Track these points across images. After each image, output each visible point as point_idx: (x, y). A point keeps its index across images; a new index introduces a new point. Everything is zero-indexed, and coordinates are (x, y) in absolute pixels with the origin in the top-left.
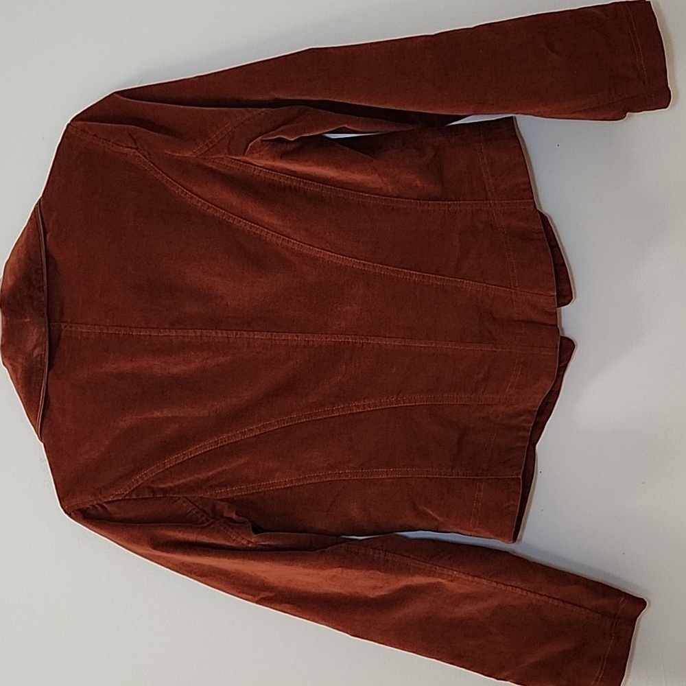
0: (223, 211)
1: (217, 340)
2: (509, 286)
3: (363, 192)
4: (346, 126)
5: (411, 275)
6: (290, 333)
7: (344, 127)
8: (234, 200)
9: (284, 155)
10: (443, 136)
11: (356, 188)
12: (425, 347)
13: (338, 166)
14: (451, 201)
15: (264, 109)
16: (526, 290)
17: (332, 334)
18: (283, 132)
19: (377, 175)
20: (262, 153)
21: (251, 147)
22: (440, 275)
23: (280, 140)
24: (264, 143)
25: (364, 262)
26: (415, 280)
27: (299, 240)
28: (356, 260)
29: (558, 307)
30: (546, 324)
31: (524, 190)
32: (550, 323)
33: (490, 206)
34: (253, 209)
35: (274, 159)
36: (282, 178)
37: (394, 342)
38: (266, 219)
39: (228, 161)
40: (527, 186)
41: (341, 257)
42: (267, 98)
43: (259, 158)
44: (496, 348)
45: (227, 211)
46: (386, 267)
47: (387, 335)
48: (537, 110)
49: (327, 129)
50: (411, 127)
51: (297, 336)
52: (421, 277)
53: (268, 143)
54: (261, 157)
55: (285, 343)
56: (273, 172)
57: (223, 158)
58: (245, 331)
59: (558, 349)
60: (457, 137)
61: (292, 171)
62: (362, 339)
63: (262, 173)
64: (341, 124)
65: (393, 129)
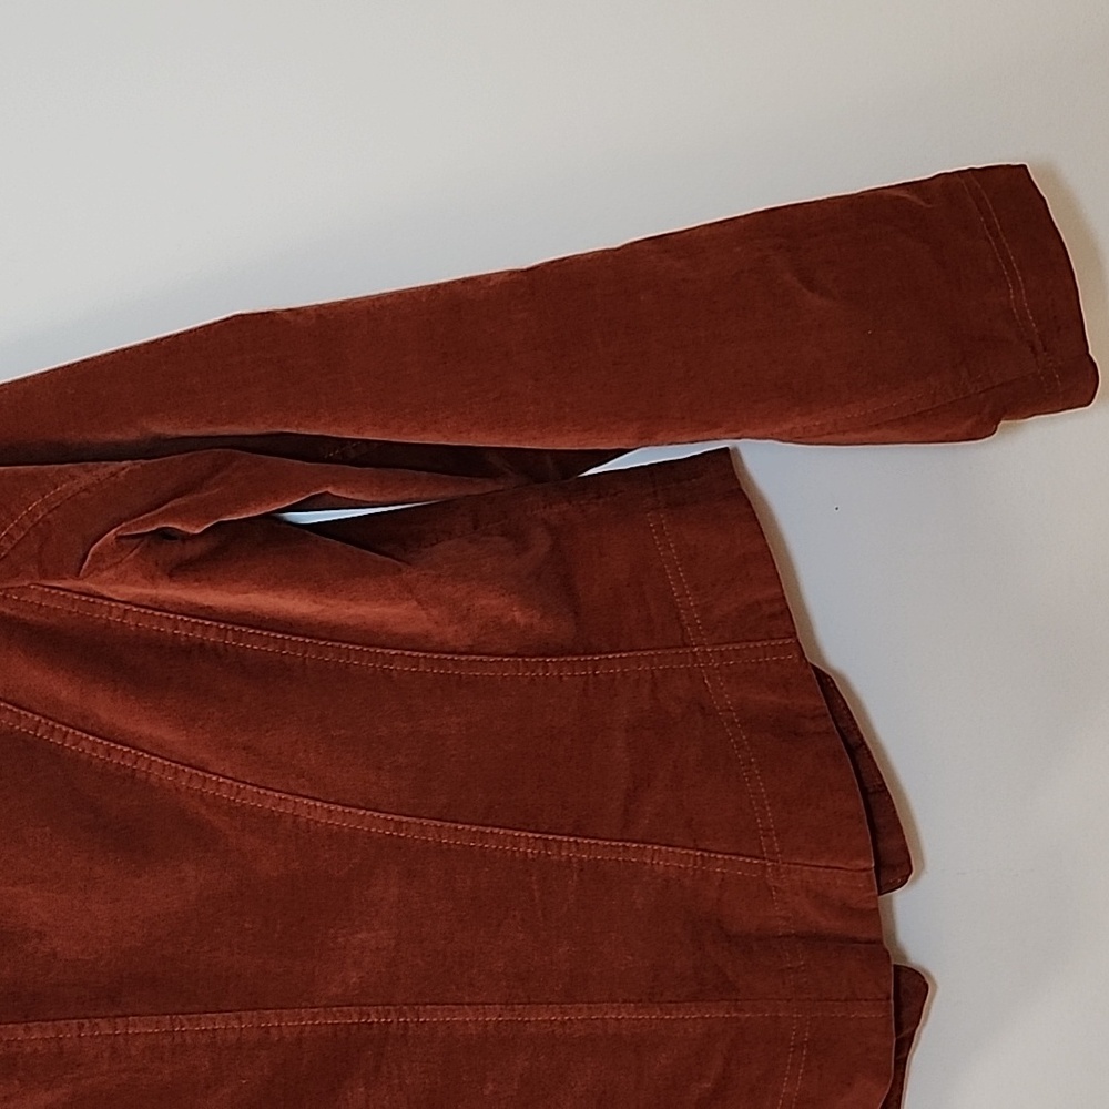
0: (37, 718)
1: (28, 1049)
2: (757, 852)
3: (383, 647)
4: (330, 490)
5: (515, 841)
6: (221, 1012)
7: (327, 492)
8: (62, 688)
9: (179, 570)
10: (570, 503)
11: (367, 637)
12: (563, 1023)
13: (318, 586)
14: (600, 653)
15: (124, 463)
16: (798, 861)
17: (325, 1007)
18: (174, 514)
19: (415, 604)
20: (123, 568)
21: (93, 555)
22: (586, 837)
23: (165, 535)
24: (124, 541)
25: (396, 818)
26: (526, 854)
27: (230, 775)
28: (376, 814)
29: (880, 894)
30: (854, 940)
31: (773, 616)
32: (865, 936)
33: (695, 661)
34: (108, 708)
35: (152, 579)
36: (180, 625)
37: (485, 1015)
38: (145, 729)
39: (43, 594)
40: (777, 607)
41: (340, 808)
42: (131, 435)
43: (115, 582)
44: (739, 1010)
45: (45, 717)
46: (453, 825)
47: (467, 999)
48: (787, 426)
49: (283, 501)
50: (490, 486)
51: (239, 1018)
52: (540, 843)
53: (136, 541)
54: (122, 579)
55: (204, 1039)
56: (158, 613)
57: (28, 587)
58: (102, 1018)
59: (892, 1002)
60: (601, 501)
61: (202, 608)
62: (403, 1014)
63: (129, 615)
64: (320, 486)
65: (450, 492)
